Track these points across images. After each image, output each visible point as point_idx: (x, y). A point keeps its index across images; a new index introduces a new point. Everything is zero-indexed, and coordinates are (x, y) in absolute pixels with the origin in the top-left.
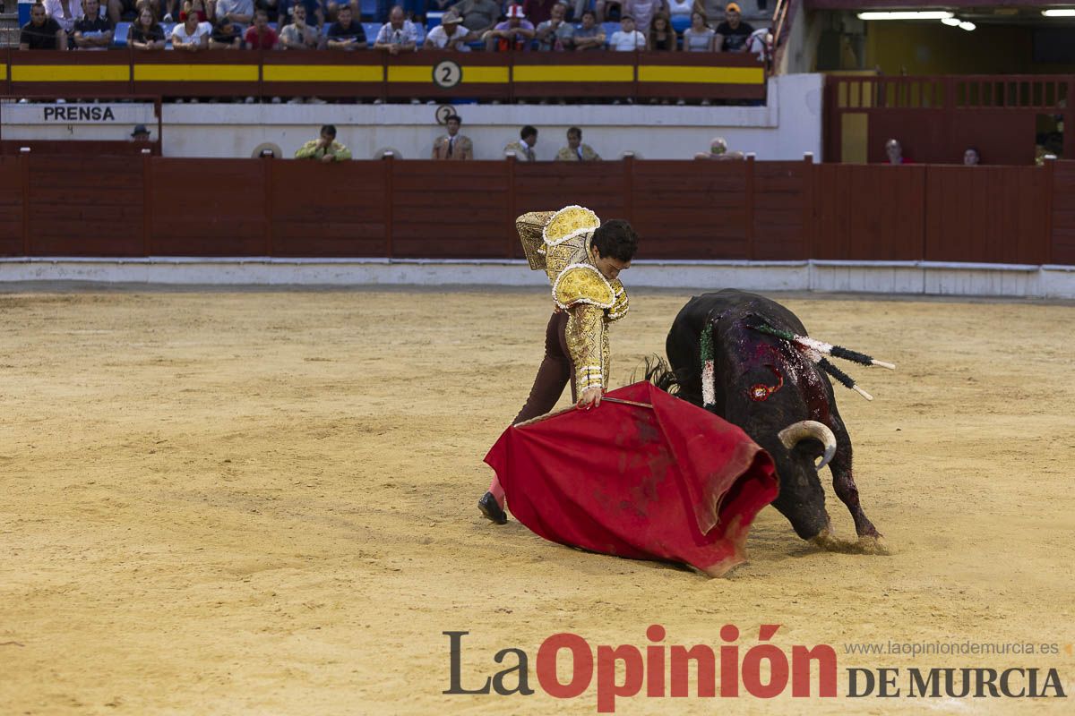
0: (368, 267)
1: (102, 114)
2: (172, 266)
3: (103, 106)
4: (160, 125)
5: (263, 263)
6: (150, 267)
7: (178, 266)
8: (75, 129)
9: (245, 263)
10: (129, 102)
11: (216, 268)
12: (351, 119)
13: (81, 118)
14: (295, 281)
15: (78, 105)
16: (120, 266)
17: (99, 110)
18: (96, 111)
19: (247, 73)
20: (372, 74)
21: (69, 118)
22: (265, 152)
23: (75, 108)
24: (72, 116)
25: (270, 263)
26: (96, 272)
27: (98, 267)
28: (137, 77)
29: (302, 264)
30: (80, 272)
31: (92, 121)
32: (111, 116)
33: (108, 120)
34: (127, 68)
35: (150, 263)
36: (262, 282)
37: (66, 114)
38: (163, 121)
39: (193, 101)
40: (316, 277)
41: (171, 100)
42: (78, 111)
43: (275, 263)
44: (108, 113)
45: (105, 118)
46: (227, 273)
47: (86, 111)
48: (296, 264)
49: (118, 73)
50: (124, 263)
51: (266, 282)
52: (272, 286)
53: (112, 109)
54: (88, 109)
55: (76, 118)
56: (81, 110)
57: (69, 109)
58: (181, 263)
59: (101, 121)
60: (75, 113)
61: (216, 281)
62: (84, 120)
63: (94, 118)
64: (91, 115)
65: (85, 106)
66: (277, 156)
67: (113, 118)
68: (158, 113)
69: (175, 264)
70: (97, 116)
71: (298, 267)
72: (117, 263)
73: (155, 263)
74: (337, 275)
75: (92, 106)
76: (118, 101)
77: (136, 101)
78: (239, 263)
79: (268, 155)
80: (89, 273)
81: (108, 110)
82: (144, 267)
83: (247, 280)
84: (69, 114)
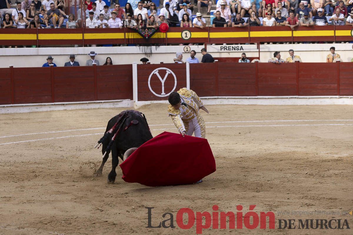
0: (331, 99)
1: (240, 48)
2: (265, 99)
3: (240, 46)
4: (259, 52)
5: (296, 98)
6: (258, 100)
7: (267, 99)
8: (230, 53)
9: (290, 98)
10: (248, 44)
11: (280, 100)
12: (323, 49)
13: (233, 50)
14: (307, 104)
15: (232, 46)
16: (248, 99)
17: (239, 47)
18: (237, 47)
19: (288, 34)
20: (329, 33)
21: (229, 50)
22: (296, 60)
23: (231, 47)
24: (229, 49)
25: (298, 98)
26: (240, 101)
27: (240, 100)
28: (251, 36)
29: (309, 98)
30: (235, 102)
31: (236, 51)
32: (243, 49)
33: (242, 50)
34: (248, 33)
35: (258, 98)
36: (295, 104)
37: (227, 49)
38: (260, 50)
39: (271, 43)
40: (313, 102)
41: (263, 43)
42: (231, 48)
43: (300, 98)
44: (242, 48)
45: (240, 50)
46: (284, 101)
47: (234, 47)
48: (307, 98)
49: (244, 34)
50: (249, 98)
51: (297, 104)
52: (299, 105)
53: (243, 47)
54: (235, 47)
55: (231, 50)
56: (233, 47)
57: (229, 47)
58: (268, 98)
59: (239, 51)
60: (230, 48)
61: (280, 104)
62: (234, 51)
63: (237, 50)
64: (236, 48)
65: (234, 46)
66: (300, 61)
67: (243, 50)
68: (258, 48)
69: (266, 98)
70: (238, 49)
71: (308, 99)
72: (247, 98)
73: (260, 98)
74: (321, 102)
75: (236, 46)
76: (244, 44)
77: (251, 44)
78: (287, 98)
79: (297, 61)
80: (237, 102)
81: (241, 47)
82: (256, 100)
83: (290, 104)
84: (229, 48)
